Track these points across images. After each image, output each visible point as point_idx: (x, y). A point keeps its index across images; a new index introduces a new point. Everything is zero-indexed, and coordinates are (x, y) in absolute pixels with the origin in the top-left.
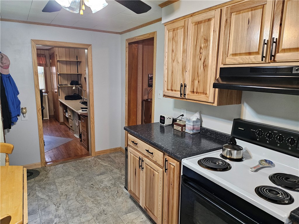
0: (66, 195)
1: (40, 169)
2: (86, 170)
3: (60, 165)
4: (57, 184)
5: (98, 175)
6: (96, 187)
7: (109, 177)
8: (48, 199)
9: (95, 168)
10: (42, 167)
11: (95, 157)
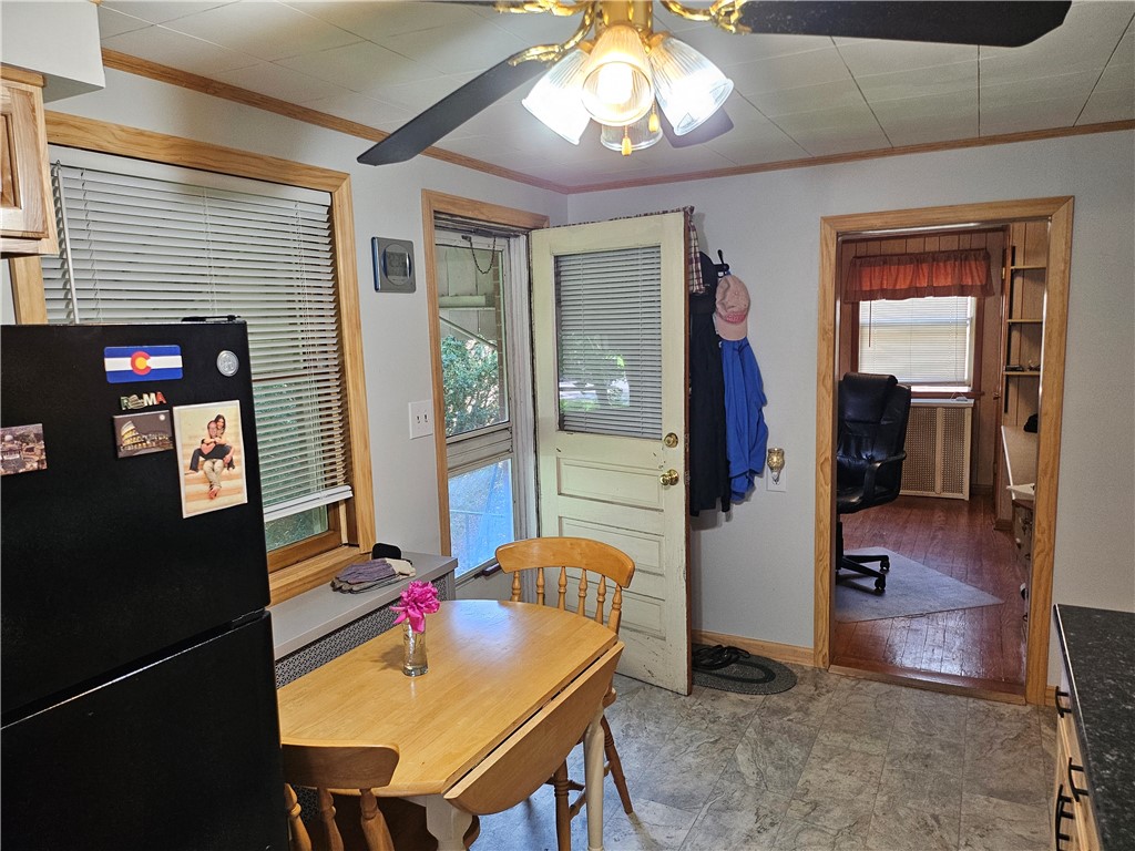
0: (815, 805)
1: (806, 671)
2: (954, 746)
3: (876, 685)
4: (816, 751)
5: (991, 793)
6: (945, 835)
7: (1035, 829)
8: (752, 784)
9: (1001, 757)
10: (814, 669)
11: (1038, 710)
